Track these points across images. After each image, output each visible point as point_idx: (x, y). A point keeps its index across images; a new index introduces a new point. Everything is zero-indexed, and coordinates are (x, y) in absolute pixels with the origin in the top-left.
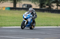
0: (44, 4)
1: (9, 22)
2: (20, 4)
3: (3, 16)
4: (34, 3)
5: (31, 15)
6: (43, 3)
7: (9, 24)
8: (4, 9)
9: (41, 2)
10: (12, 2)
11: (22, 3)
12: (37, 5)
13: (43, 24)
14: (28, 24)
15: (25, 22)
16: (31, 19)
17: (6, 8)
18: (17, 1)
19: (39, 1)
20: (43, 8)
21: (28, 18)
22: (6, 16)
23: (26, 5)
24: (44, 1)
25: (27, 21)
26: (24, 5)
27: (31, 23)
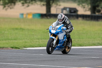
0: (98, 6)
1: (39, 39)
2: (58, 7)
3: (28, 30)
4: (81, 5)
5: (64, 28)
6: (97, 4)
7: (37, 43)
8: (30, 17)
9: (93, 3)
10: (44, 5)
11: (60, 5)
12: (87, 9)
13: (96, 42)
14: (59, 45)
15: (53, 40)
16: (64, 35)
17: (34, 15)
18: (52, 3)
19: (89, 2)
20: (97, 14)
21: (58, 33)
22: (33, 30)
23: (68, 9)
24: (97, 1)
25: (56, 39)
26: (65, 9)
27: (64, 42)
